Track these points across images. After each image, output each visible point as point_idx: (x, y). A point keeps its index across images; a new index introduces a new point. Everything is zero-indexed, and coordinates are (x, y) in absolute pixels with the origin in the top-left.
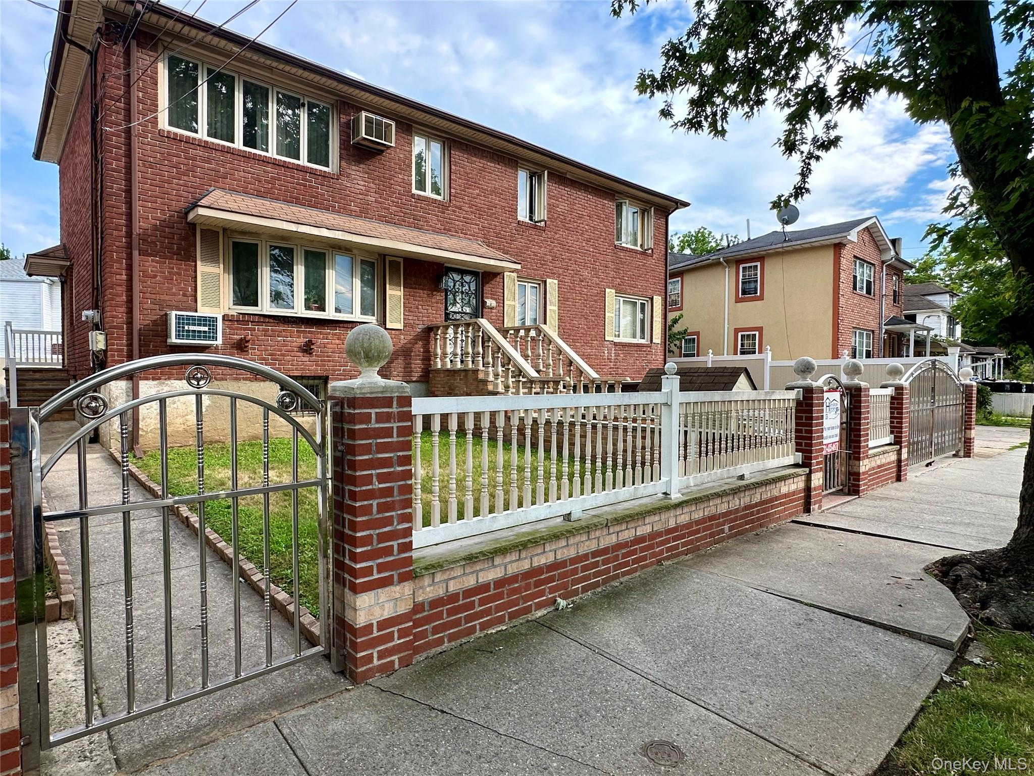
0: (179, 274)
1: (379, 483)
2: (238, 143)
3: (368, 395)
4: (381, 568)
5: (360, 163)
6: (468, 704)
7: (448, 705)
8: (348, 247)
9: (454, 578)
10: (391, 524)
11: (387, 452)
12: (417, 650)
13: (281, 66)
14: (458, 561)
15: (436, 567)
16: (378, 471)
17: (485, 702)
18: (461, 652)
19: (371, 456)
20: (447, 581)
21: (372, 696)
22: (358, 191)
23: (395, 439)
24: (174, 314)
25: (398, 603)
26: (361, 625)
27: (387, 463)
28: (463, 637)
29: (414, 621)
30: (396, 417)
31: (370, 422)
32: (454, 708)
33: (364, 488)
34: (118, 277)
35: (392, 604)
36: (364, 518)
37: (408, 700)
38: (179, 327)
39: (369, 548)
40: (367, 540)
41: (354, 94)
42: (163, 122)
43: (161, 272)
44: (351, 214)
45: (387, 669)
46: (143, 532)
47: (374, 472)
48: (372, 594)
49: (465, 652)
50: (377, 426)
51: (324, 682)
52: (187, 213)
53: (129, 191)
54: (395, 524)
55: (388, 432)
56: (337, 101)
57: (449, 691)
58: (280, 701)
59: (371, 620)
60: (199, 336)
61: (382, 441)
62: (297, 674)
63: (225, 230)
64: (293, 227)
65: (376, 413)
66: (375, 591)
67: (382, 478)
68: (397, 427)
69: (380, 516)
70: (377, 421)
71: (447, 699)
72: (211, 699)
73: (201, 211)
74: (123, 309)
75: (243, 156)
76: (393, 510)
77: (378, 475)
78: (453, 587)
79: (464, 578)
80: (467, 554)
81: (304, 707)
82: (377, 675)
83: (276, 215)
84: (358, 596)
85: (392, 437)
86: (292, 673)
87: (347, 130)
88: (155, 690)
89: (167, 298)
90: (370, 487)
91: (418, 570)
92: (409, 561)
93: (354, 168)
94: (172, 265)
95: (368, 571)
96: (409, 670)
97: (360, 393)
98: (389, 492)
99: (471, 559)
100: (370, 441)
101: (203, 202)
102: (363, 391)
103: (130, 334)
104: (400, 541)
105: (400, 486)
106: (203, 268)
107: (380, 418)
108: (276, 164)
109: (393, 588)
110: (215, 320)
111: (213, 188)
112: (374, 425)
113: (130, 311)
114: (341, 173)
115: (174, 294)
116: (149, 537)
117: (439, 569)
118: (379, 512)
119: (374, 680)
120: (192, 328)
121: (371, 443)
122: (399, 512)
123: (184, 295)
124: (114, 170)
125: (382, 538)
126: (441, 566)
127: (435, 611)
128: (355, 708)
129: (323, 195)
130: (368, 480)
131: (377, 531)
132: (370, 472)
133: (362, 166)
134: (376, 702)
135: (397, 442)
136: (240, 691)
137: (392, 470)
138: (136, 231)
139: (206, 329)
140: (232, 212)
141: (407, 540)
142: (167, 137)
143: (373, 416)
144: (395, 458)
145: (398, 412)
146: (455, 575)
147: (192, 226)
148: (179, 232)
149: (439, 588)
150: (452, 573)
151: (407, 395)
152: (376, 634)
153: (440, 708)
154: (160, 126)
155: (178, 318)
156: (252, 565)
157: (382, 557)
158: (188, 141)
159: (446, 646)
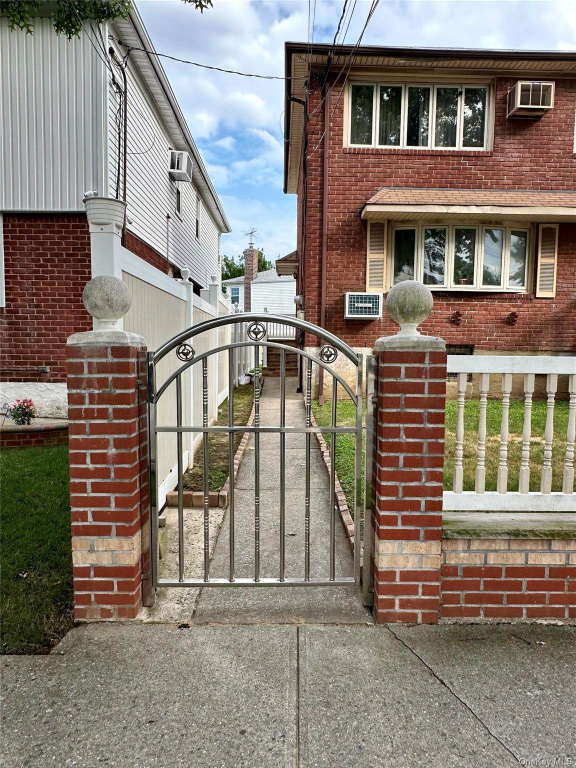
0: (354, 262)
1: (407, 437)
2: (403, 146)
3: (398, 350)
4: (406, 520)
5: (515, 134)
6: (472, 686)
7: (451, 677)
8: (499, 220)
9: (496, 551)
10: (420, 480)
11: (417, 408)
12: (447, 613)
13: (441, 63)
14: (500, 534)
15: (470, 534)
16: (406, 425)
17: (492, 692)
18: (494, 631)
19: (399, 410)
20: (486, 552)
21: (385, 639)
22: (512, 164)
23: (426, 395)
24: (348, 294)
25: (424, 559)
26: (383, 570)
27: (417, 418)
28: (504, 617)
29: (444, 582)
30: (429, 373)
31: (399, 376)
32: (455, 684)
33: (391, 440)
34: (313, 269)
35: (416, 558)
36: (390, 469)
37: (414, 656)
38: (351, 305)
39: (394, 498)
40: (393, 491)
41: (511, 66)
42: (347, 143)
43: (341, 262)
44: (502, 187)
45: (410, 620)
46: (294, 458)
47: (401, 426)
48: (396, 543)
49: (499, 633)
50: (407, 380)
51: (352, 610)
52: (360, 213)
53: (322, 203)
54: (424, 480)
55: (419, 388)
56: (494, 79)
57: (459, 664)
58: (310, 613)
59: (393, 567)
60: (365, 312)
61: (412, 396)
62: (335, 596)
63: (389, 221)
64: (444, 210)
65: (406, 367)
66: (400, 541)
67: (410, 433)
68: (429, 383)
69: (407, 469)
70: (407, 376)
71: (452, 673)
72: (268, 592)
73: (369, 208)
74: (315, 293)
75: (406, 155)
76: (422, 466)
77: (406, 429)
78: (493, 560)
79: (509, 554)
80: (512, 529)
81: (325, 624)
82: (398, 621)
83: (430, 201)
84: (381, 541)
85: (423, 393)
86: (332, 594)
87: (503, 106)
88: (240, 572)
89: (345, 282)
90: (397, 440)
91: (449, 532)
92: (439, 521)
93: (508, 141)
94: (349, 256)
95: (392, 521)
96: (433, 628)
97: (390, 348)
98: (417, 448)
99: (517, 535)
100: (399, 395)
101: (372, 200)
102: (393, 346)
103: (320, 312)
104: (428, 499)
105: (429, 444)
106: (371, 256)
107: (410, 373)
108: (434, 155)
109: (418, 543)
110: (377, 297)
111: (381, 187)
112: (403, 379)
113: (320, 295)
114: (496, 149)
115: (350, 279)
116: (296, 462)
117: (475, 537)
118: (405, 465)
119: (394, 626)
120: (360, 305)
121: (399, 398)
122: (428, 469)
123: (357, 279)
124: (313, 188)
125: (408, 491)
126: (478, 535)
127: (469, 579)
128: (364, 643)
129: (476, 174)
130: (396, 432)
131: (403, 484)
132: (397, 425)
133: (518, 137)
134: (384, 646)
135: (428, 398)
136: (289, 593)
137: (422, 426)
138: (325, 231)
139: (371, 305)
140: (392, 204)
141: (437, 499)
142: (349, 153)
143: (403, 371)
144: (426, 414)
145: (430, 368)
146: (497, 548)
147: (364, 222)
148: (355, 228)
149: (476, 556)
150: (493, 545)
151: (441, 350)
152: (398, 582)
153: (440, 677)
154: (344, 146)
155: (351, 297)
156: (344, 497)
157: (407, 510)
158: (364, 153)
159: (481, 619)
